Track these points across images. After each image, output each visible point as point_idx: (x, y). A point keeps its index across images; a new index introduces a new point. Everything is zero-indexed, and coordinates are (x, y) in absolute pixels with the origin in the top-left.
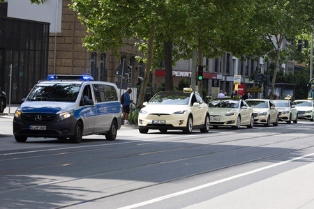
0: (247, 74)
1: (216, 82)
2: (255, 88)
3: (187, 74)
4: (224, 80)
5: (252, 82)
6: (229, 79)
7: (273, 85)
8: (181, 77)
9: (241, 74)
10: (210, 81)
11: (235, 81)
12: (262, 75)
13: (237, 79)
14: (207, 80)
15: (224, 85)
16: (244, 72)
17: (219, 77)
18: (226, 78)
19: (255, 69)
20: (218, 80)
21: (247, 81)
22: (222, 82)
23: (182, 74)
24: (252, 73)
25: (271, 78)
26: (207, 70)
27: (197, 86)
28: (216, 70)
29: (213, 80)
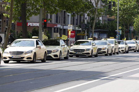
0: (77, 24)
1: (56, 29)
2: (82, 33)
3: (38, 25)
4: (62, 28)
5: (80, 29)
6: (65, 27)
7: (93, 31)
8: (34, 26)
9: (73, 24)
10: (53, 29)
11: (68, 29)
12: (86, 25)
13: (70, 28)
14: (51, 28)
15: (62, 31)
16: (75, 23)
17: (59, 26)
18: (63, 27)
19: (82, 21)
20: (58, 28)
21: (77, 28)
22: (61, 29)
23: (35, 24)
24: (80, 23)
25: (92, 27)
26: (51, 21)
27: (43, 32)
28: (57, 22)
29: (55, 28)
